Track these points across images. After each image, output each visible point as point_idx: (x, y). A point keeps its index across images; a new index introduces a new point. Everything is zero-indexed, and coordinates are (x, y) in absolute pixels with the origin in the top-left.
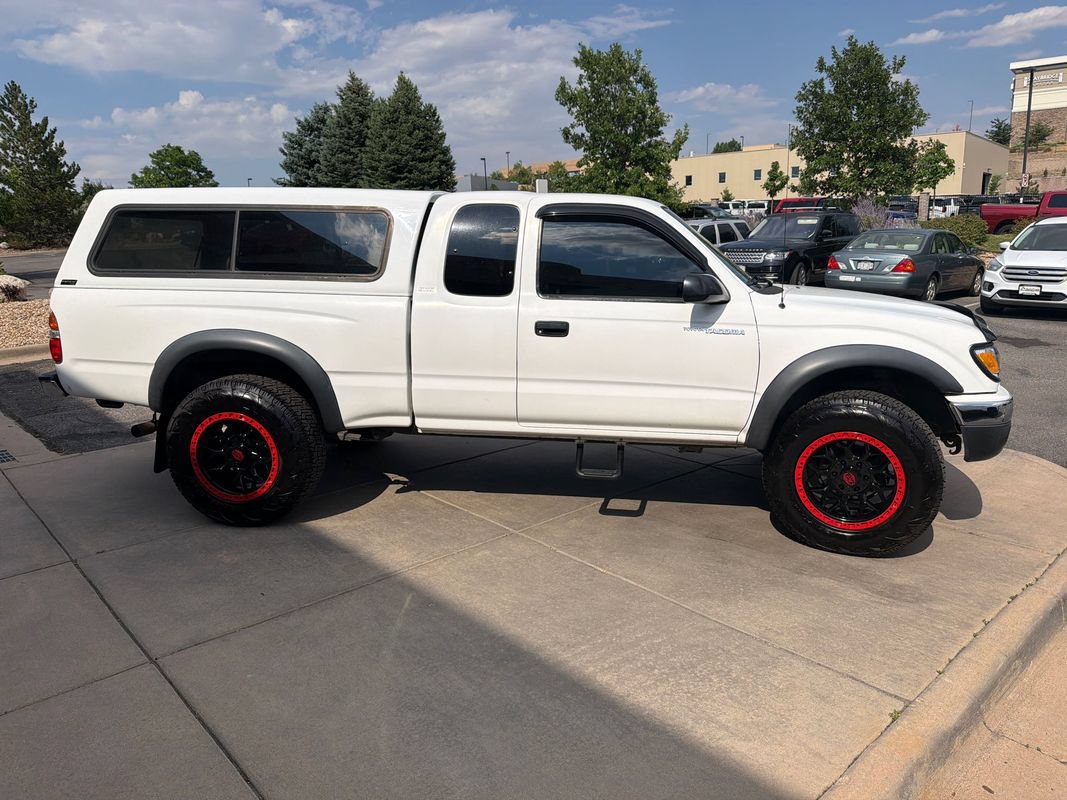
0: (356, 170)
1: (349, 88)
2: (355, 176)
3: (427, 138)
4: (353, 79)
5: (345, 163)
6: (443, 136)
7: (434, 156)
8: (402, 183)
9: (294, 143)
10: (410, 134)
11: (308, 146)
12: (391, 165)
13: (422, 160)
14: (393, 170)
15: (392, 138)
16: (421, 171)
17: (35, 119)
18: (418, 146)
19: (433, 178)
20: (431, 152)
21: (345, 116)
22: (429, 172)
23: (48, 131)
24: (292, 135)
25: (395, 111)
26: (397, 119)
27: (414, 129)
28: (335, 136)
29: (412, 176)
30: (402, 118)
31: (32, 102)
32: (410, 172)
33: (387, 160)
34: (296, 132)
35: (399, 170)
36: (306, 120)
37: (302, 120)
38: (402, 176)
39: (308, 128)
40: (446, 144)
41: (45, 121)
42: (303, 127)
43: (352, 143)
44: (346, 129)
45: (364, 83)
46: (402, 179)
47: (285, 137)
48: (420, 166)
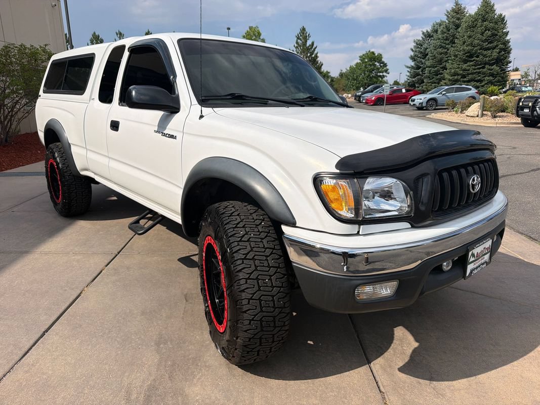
0: (446, 57)
1: (453, 10)
2: (446, 61)
3: (494, 35)
4: (457, 4)
5: (441, 54)
6: (507, 33)
7: (497, 46)
8: (471, 63)
9: (419, 44)
10: (482, 34)
11: (425, 46)
12: (466, 53)
13: (488, 49)
14: (467, 56)
15: (470, 37)
16: (485, 56)
17: (309, 43)
18: (486, 40)
19: (492, 60)
20: (495, 44)
21: (446, 26)
22: (490, 56)
23: (314, 47)
24: (419, 40)
25: (476, 20)
26: (476, 26)
27: (486, 30)
28: (439, 39)
29: (478, 59)
30: (479, 24)
31: (309, 35)
32: (478, 57)
33: (464, 50)
34: (421, 39)
35: (471, 56)
36: (427, 31)
37: (425, 31)
38: (472, 59)
39: (428, 36)
40: (508, 38)
41: (313, 44)
42: (425, 35)
43: (447, 42)
44: (445, 34)
45: (463, 6)
46: (471, 61)
47: (414, 41)
48: (485, 52)
